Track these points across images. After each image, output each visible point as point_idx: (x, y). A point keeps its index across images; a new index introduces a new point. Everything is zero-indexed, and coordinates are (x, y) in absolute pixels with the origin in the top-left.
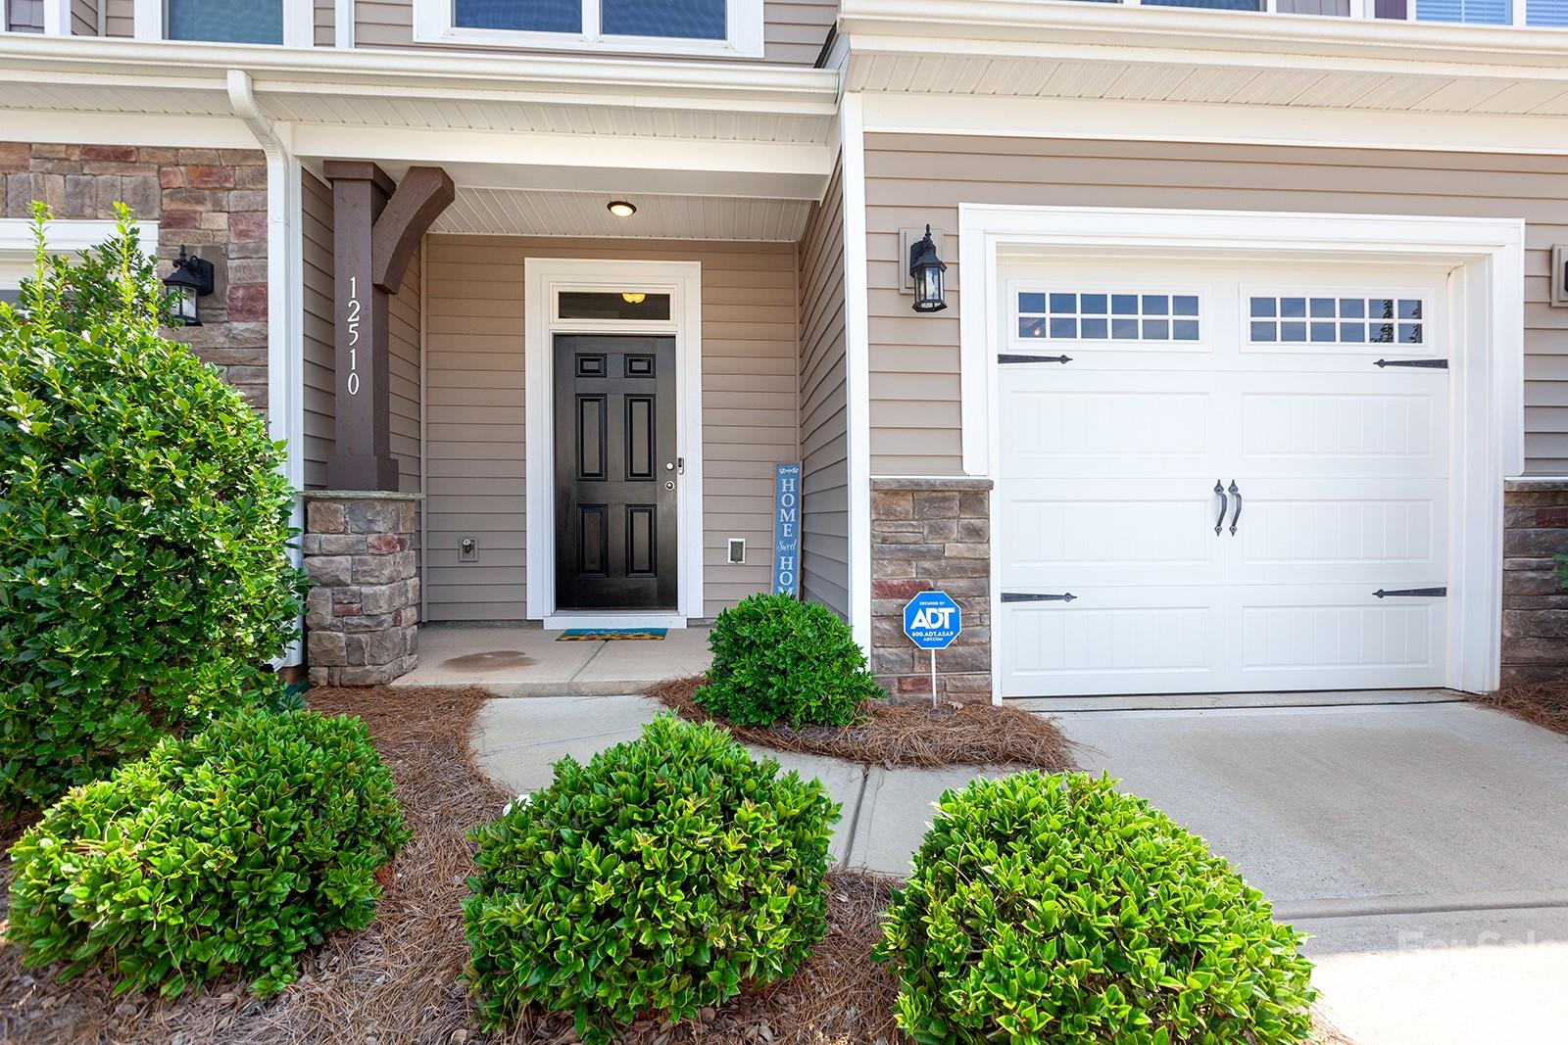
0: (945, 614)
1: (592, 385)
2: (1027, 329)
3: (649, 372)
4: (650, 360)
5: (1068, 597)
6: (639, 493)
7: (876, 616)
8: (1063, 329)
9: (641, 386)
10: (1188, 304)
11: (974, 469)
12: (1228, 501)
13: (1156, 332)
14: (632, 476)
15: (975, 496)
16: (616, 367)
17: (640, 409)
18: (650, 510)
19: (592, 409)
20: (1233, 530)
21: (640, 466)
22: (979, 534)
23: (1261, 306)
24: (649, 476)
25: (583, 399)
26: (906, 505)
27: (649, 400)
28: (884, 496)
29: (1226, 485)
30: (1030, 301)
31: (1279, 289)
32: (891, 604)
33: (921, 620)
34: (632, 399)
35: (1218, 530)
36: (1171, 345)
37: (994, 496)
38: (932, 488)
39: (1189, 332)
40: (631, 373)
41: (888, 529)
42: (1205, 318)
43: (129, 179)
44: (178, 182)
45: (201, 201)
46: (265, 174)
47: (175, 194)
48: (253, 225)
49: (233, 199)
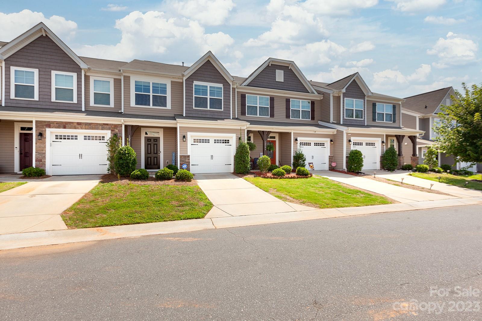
0: (186, 166)
1: (150, 143)
2: (194, 142)
3: (157, 141)
4: (157, 140)
5: (198, 165)
6: (155, 155)
7: (180, 166)
8: (197, 142)
9: (156, 143)
10: (209, 140)
11: (188, 154)
12: (212, 156)
13: (206, 142)
14: (154, 153)
15: (189, 156)
16: (152, 141)
17: (155, 146)
18: (157, 157)
19: (149, 145)
20: (213, 159)
21: (155, 152)
22: (189, 159)
23: (215, 140)
24: (157, 153)
25: (148, 144)
26: (183, 157)
27: (157, 144)
28: (181, 156)
30: (194, 140)
31: (217, 139)
32: (181, 165)
33: (184, 166)
34: (154, 144)
35: (211, 159)
36: (207, 143)
37: (190, 156)
38: (185, 156)
39: (209, 142)
40: (154, 141)
41: (181, 159)
43: (108, 127)
44: (113, 127)
45: (115, 129)
46: (122, 126)
47: (112, 128)
48: (120, 131)
49: (118, 129)
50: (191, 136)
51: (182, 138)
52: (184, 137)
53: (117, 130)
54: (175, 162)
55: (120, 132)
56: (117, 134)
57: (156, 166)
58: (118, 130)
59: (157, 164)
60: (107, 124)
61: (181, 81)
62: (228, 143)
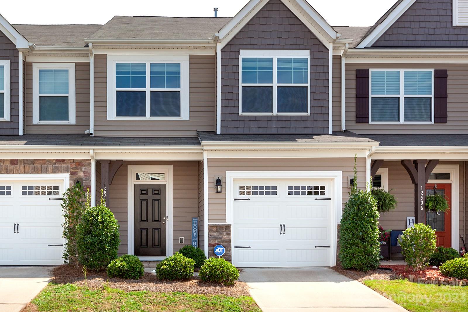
0: (222, 249)
1: (144, 197)
2: (242, 193)
3: (159, 194)
4: (159, 190)
5: (249, 247)
6: (156, 225)
7: (209, 250)
8: (249, 193)
9: (157, 197)
10: (275, 188)
11: (228, 222)
12: (283, 228)
13: (268, 193)
14: (154, 221)
15: (228, 227)
16: (150, 192)
17: (156, 203)
18: (159, 230)
19: (144, 203)
20: (284, 234)
21: (156, 218)
22: (229, 234)
23: (290, 188)
24: (159, 220)
25: (141, 201)
26: (215, 229)
27: (159, 201)
28: (211, 227)
29: (282, 225)
30: (242, 188)
31: (294, 184)
32: (212, 248)
33: (217, 250)
34: (154, 201)
35: (281, 234)
36: (271, 196)
37: (232, 228)
38: (219, 226)
39: (275, 193)
40: (154, 193)
41: (212, 233)
42: (278, 191)
43: (65, 166)
44: (74, 166)
45: (78, 169)
46: (90, 164)
47: (73, 168)
48: (88, 174)
49: (84, 169)
50: (234, 180)
51: (213, 185)
52: (218, 182)
53: (81, 173)
54: (199, 240)
55: (86, 176)
56: (82, 179)
57: (158, 249)
58: (84, 172)
59: (159, 245)
60: (63, 161)
61: (211, 53)
62: (323, 193)
